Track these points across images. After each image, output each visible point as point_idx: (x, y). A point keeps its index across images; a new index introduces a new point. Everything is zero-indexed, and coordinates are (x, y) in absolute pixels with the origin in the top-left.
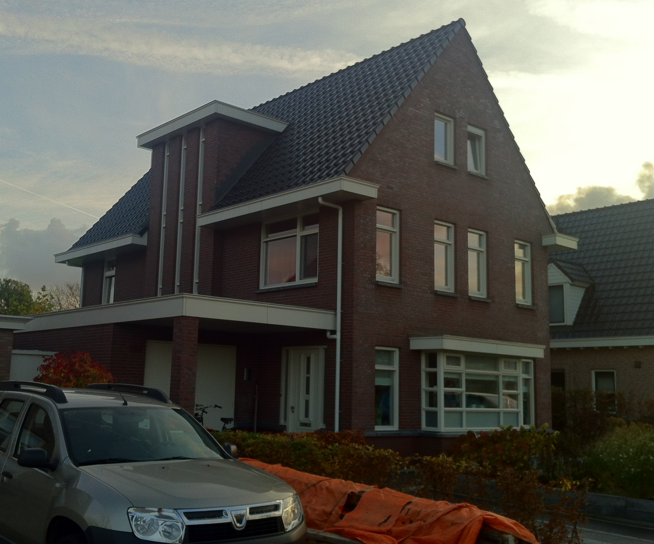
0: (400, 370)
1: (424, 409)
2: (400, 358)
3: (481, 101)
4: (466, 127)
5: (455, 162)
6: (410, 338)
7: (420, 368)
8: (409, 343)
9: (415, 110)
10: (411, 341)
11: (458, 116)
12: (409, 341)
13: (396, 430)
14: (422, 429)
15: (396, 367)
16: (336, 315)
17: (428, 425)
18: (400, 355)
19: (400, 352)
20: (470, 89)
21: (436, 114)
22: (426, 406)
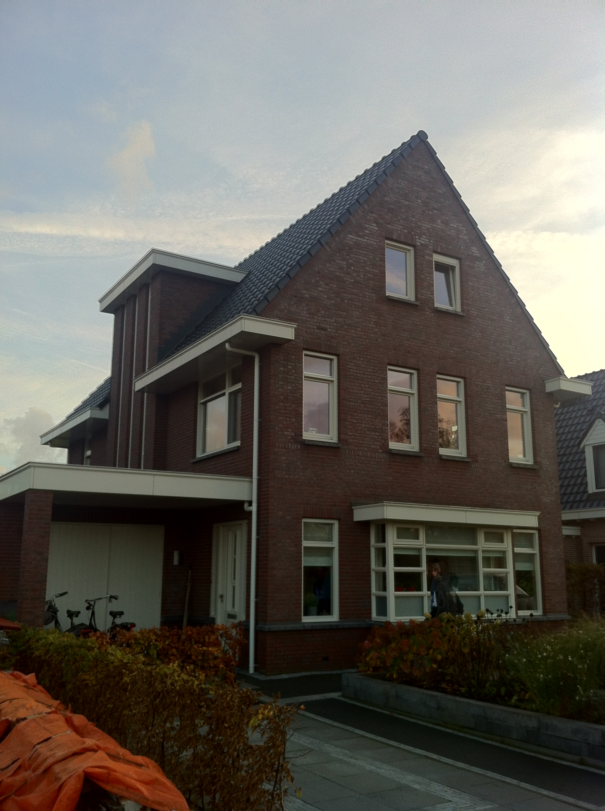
0: (340, 546)
1: (374, 594)
2: (340, 531)
3: (452, 225)
4: (432, 256)
5: (416, 296)
6: (353, 507)
7: (369, 543)
8: (352, 514)
9: (356, 238)
10: (355, 512)
11: (419, 244)
12: (352, 511)
13: (336, 620)
14: (373, 619)
15: (335, 544)
16: (252, 482)
17: (378, 614)
18: (340, 528)
19: (340, 524)
20: (435, 211)
21: (386, 241)
22: (376, 590)
